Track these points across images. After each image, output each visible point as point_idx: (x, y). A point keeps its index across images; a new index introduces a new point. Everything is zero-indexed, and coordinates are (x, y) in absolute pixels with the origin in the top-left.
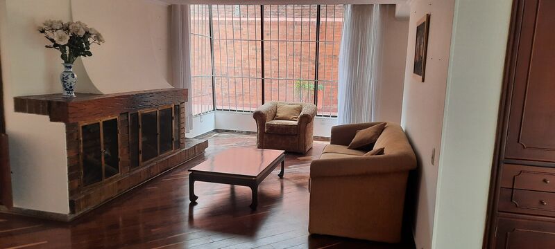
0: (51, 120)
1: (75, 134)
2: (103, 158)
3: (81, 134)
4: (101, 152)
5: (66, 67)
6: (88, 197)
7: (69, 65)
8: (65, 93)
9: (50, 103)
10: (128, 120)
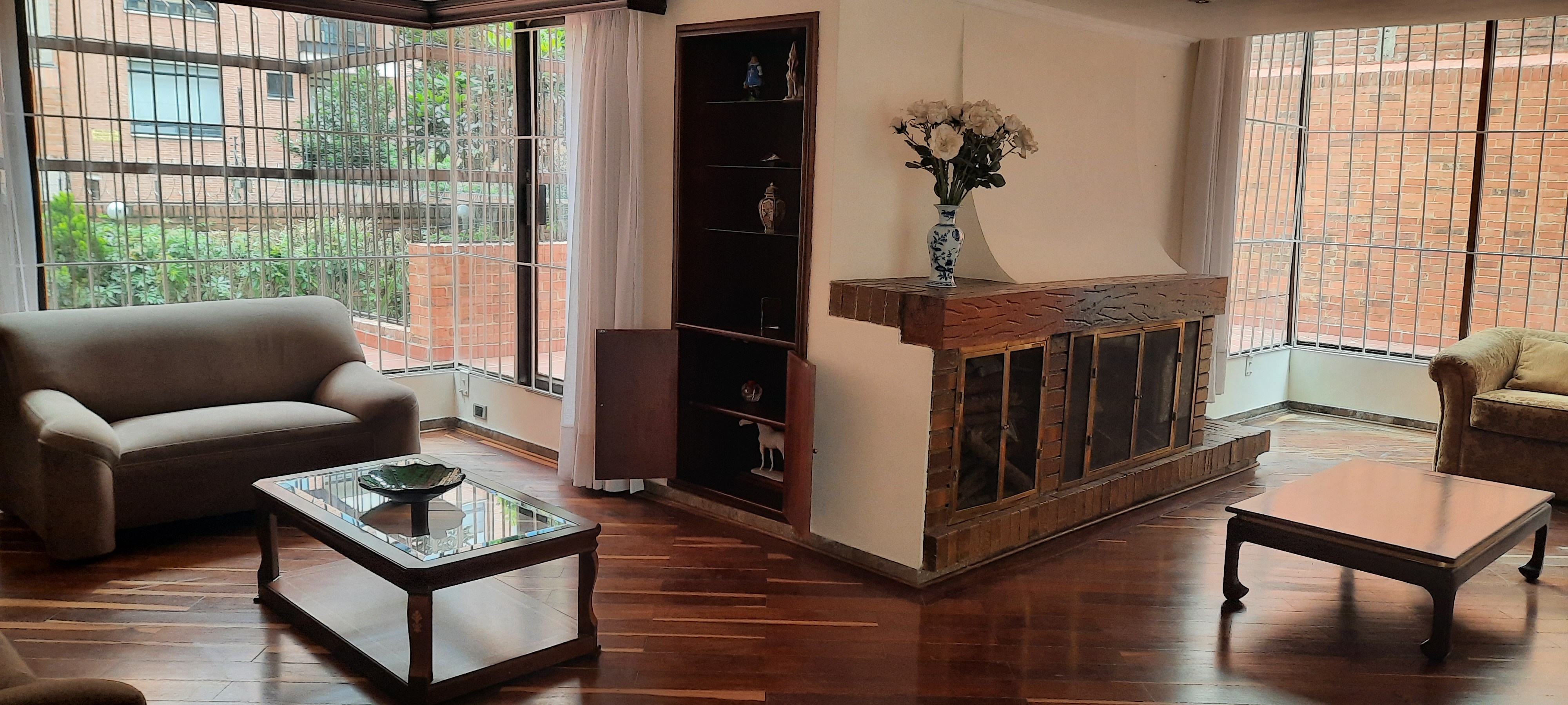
0: (904, 340)
1: (951, 377)
2: (1003, 446)
3: (963, 379)
4: (1000, 428)
5: (944, 213)
6: (963, 536)
7: (950, 208)
8: (935, 277)
9: (905, 298)
10: (1067, 353)
